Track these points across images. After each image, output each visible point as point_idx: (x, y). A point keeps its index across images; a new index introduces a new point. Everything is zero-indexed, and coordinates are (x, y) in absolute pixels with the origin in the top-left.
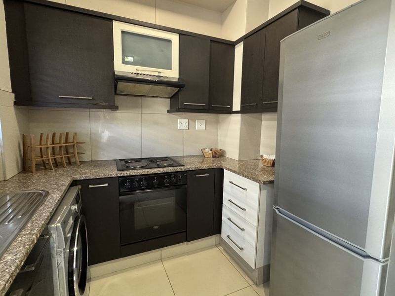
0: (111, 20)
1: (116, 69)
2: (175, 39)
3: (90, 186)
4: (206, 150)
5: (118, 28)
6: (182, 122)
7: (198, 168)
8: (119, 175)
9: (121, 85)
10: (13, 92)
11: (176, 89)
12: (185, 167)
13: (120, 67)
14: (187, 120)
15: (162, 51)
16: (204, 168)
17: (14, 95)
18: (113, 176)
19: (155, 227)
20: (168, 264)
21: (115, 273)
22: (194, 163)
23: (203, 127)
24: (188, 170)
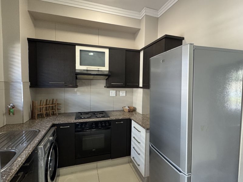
0: (75, 46)
1: (77, 68)
2: (107, 51)
3: (61, 127)
4: (126, 107)
5: (78, 48)
6: (112, 92)
7: (117, 119)
8: (75, 122)
9: (78, 76)
10: (29, 81)
11: (107, 77)
12: (110, 118)
13: (79, 67)
14: (115, 91)
15: (100, 58)
16: (121, 118)
17: (30, 83)
18: (72, 122)
19: (93, 150)
20: (100, 171)
21: (72, 173)
22: (116, 115)
23: (124, 94)
24: (111, 119)
